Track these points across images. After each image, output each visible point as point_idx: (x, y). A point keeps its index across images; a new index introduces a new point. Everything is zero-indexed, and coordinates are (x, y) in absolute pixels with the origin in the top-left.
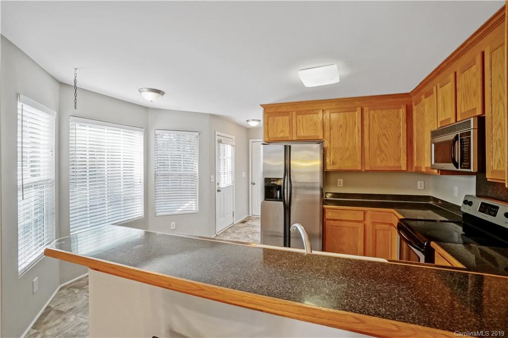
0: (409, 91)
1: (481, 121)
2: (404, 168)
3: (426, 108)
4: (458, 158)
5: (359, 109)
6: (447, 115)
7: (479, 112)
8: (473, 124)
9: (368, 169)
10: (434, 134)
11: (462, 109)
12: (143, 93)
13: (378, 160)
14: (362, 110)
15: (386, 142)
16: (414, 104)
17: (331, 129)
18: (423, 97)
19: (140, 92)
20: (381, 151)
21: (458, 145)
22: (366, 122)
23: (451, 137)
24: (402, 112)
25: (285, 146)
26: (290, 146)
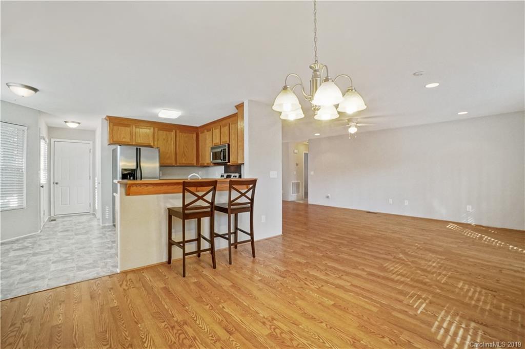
0: (198, 126)
1: (229, 145)
2: (195, 165)
3: (207, 136)
4: (222, 158)
5: (174, 131)
6: (217, 141)
7: (228, 142)
8: (227, 147)
9: (178, 164)
10: (212, 148)
11: (223, 140)
12: (11, 87)
13: (183, 160)
14: (176, 132)
15: (187, 150)
16: (200, 133)
17: (158, 140)
18: (206, 131)
19: (9, 86)
20: (185, 155)
21: (222, 153)
22: (178, 139)
23: (219, 150)
24: (194, 135)
25: (137, 149)
26: (140, 149)
